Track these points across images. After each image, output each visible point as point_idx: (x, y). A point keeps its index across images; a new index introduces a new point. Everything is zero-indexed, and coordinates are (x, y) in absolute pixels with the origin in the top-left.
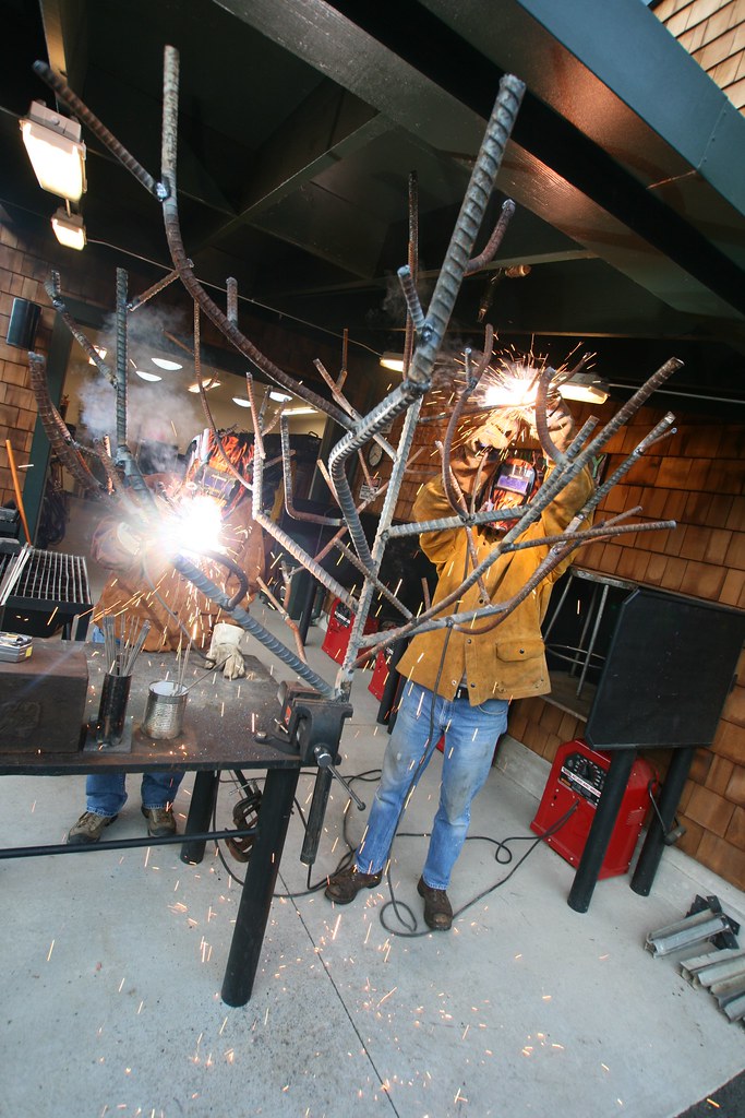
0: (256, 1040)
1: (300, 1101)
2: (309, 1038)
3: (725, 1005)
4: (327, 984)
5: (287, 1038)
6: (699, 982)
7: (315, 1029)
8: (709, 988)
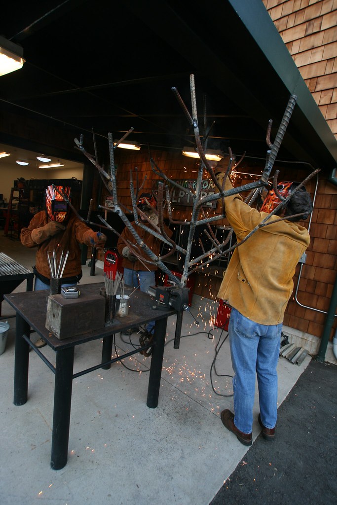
0: (167, 415)
1: (191, 425)
2: (183, 408)
3: (291, 360)
4: (179, 392)
5: (177, 411)
6: (282, 356)
7: (184, 405)
8: (285, 357)
